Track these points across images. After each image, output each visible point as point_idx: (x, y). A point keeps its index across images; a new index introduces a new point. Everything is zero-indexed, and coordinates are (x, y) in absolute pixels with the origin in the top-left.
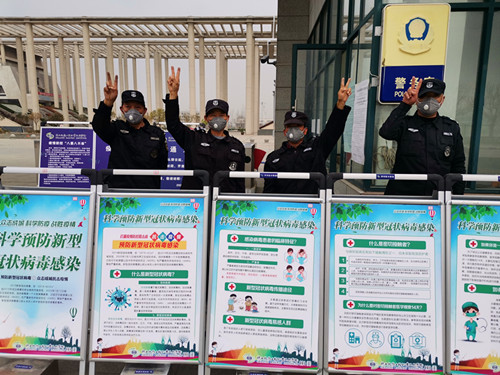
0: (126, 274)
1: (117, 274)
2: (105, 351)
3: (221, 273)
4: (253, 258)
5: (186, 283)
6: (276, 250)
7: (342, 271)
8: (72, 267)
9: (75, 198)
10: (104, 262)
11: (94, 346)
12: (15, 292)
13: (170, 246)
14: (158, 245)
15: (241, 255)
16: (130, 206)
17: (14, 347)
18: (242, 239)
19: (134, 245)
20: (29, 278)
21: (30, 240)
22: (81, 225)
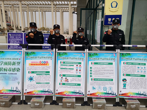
0: (33, 72)
1: (30, 72)
2: (27, 93)
3: (58, 72)
4: (67, 68)
5: (49, 74)
6: (73, 65)
7: (91, 71)
8: (18, 71)
9: (18, 52)
10: (27, 69)
11: (25, 92)
12: (2, 78)
13: (45, 65)
14: (41, 65)
15: (64, 67)
16: (33, 54)
17: (3, 92)
18: (64, 63)
19: (35, 65)
20: (6, 74)
21: (6, 64)
22: (20, 59)
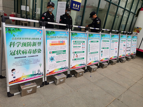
0: (53, 52)
4: (77, 46)
8: (39, 52)
11: (47, 72)
14: (60, 44)
15: (75, 45)
16: (53, 33)
18: (75, 42)
19: (55, 44)
20: (26, 57)
